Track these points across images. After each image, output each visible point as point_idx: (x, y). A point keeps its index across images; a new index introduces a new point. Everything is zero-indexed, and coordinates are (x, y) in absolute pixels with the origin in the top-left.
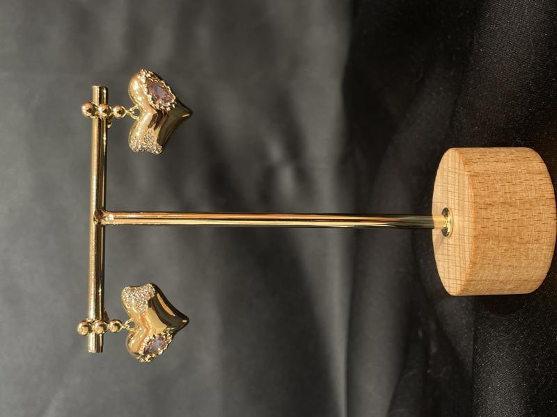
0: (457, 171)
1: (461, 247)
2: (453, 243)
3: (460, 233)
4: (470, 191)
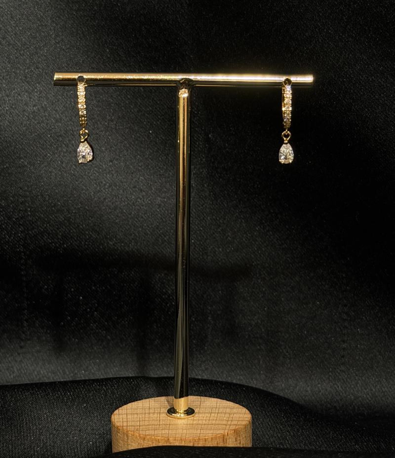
0: (229, 423)
1: (158, 426)
2: (161, 418)
3: (171, 426)
4: (210, 435)
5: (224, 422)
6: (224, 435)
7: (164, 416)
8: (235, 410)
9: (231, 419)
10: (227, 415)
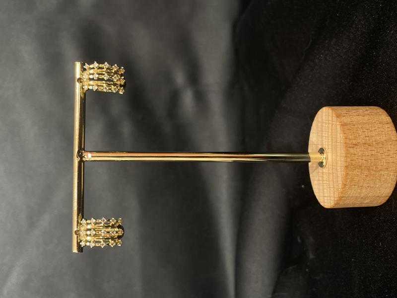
1: (335, 174)
3: (334, 165)
4: (341, 135)
5: (330, 126)
6: (342, 125)
7: (325, 170)
8: (320, 120)
9: (327, 122)
10: (324, 125)
